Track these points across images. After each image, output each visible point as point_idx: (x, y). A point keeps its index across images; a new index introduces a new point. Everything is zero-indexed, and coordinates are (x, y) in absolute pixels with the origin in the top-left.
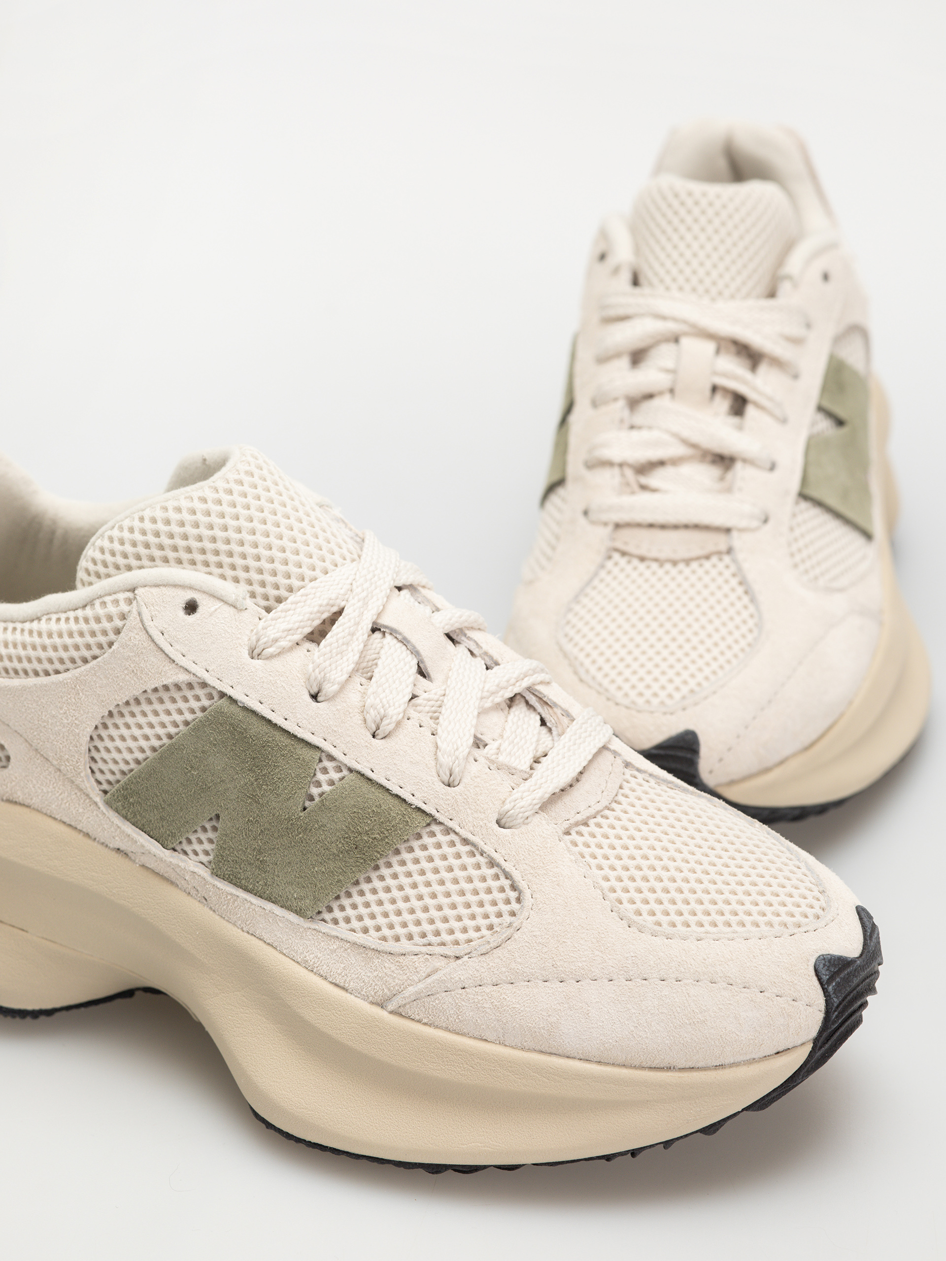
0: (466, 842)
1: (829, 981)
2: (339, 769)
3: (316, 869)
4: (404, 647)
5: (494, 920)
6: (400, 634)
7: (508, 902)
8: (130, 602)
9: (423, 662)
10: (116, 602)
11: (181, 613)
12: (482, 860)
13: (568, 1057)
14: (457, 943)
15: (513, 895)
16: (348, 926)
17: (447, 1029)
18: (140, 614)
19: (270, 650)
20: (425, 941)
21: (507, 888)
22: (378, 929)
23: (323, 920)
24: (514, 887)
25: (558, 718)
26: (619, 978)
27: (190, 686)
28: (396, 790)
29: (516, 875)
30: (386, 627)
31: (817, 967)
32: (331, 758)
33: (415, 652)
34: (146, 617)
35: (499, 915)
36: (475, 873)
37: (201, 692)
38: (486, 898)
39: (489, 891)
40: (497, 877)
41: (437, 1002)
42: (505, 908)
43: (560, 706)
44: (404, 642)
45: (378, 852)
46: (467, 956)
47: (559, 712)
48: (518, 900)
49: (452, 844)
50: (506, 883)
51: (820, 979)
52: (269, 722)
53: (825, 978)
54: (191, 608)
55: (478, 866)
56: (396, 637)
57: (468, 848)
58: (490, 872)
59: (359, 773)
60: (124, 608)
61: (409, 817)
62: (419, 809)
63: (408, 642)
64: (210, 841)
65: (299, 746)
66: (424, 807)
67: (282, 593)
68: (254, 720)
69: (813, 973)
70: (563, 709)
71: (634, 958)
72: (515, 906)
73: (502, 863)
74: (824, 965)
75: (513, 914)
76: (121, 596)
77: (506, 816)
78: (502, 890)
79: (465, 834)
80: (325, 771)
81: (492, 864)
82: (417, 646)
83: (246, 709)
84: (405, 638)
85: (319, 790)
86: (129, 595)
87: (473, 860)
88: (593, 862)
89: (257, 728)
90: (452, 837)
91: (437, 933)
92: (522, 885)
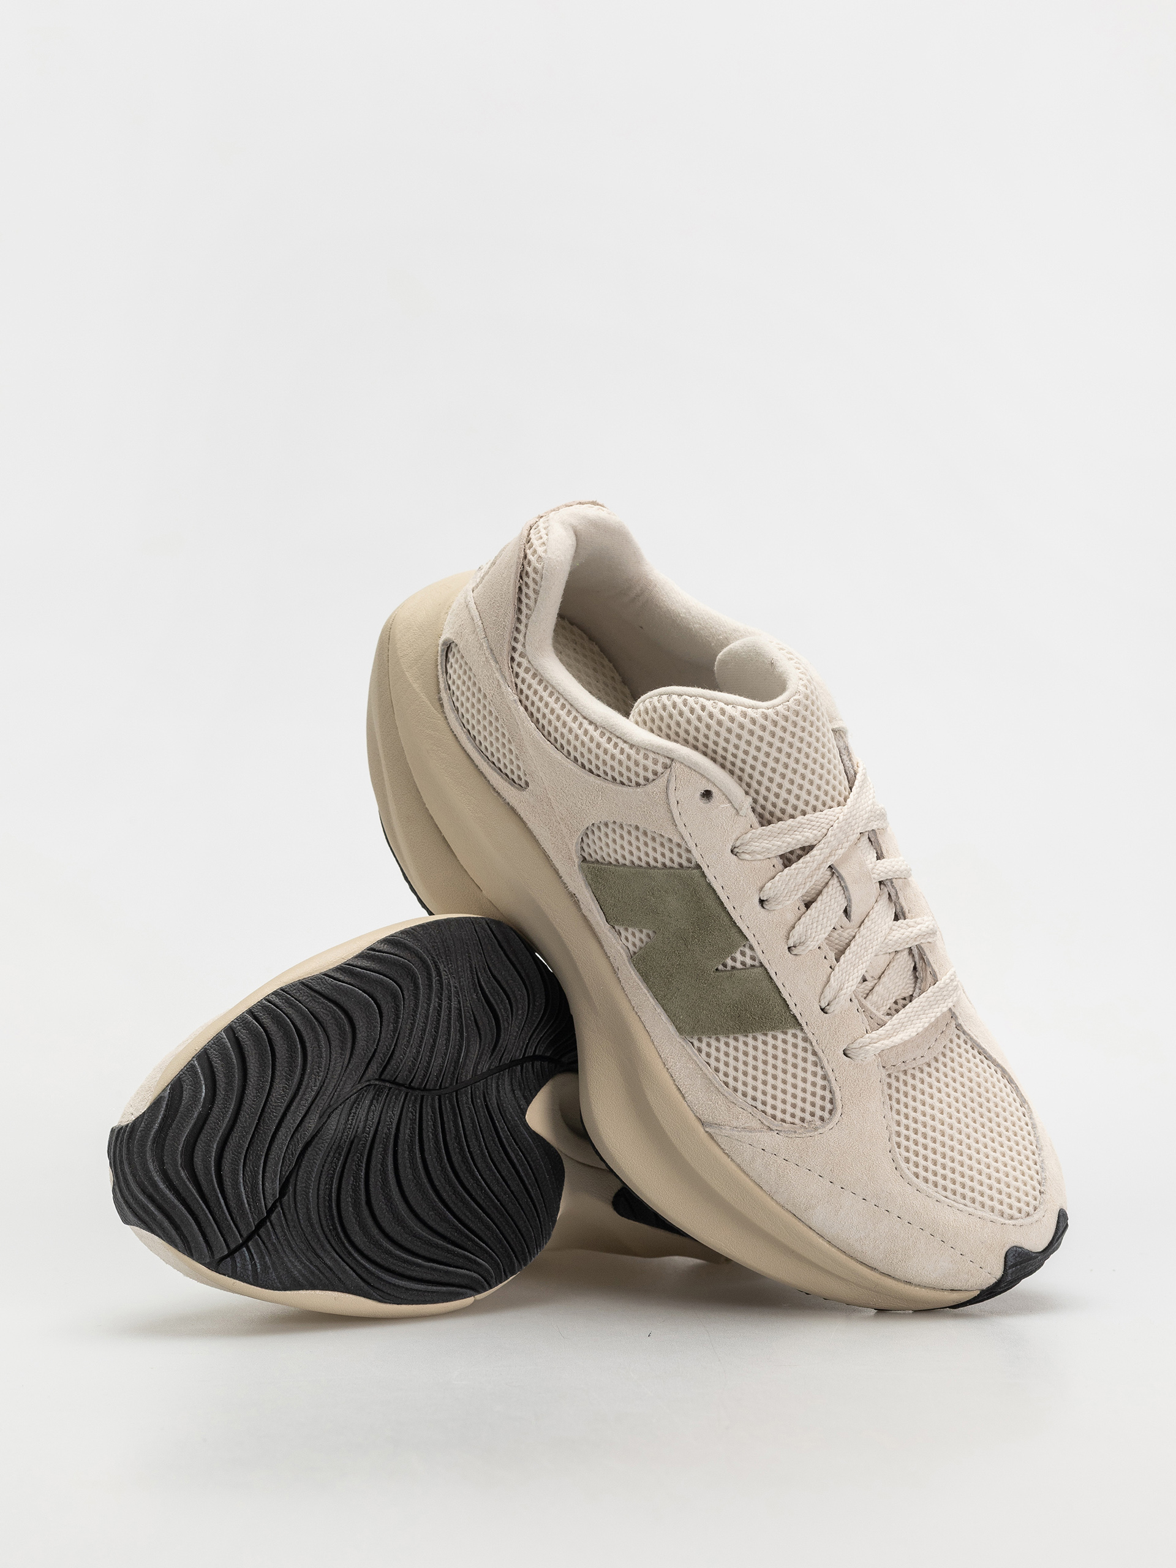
0: (815, 1053)
1: (1011, 1267)
2: (753, 958)
3: (705, 1012)
4: (842, 892)
5: (808, 1117)
6: (844, 882)
7: (823, 1109)
8: (666, 767)
9: (850, 907)
10: (655, 762)
11: (698, 795)
12: (820, 1072)
13: (810, 1228)
14: (774, 1117)
15: (828, 1106)
16: (707, 1059)
17: (739, 1166)
18: (668, 781)
19: (747, 857)
20: (754, 1103)
21: (827, 1099)
22: (726, 1075)
23: (692, 1043)
24: (832, 1102)
25: (926, 974)
26: (871, 1201)
27: (679, 845)
28: (785, 995)
29: (838, 1095)
30: (838, 872)
31: (1008, 1254)
32: (751, 948)
33: (848, 899)
34: (672, 786)
35: (813, 1114)
36: (810, 1078)
37: (685, 855)
38: (810, 1098)
39: (814, 1094)
40: (824, 1088)
41: (741, 1147)
42: (819, 1113)
43: (932, 967)
44: (845, 889)
45: (752, 1029)
46: (777, 1132)
47: (929, 970)
48: (831, 1112)
49: (805, 1050)
50: (828, 1096)
51: (1005, 1262)
52: (722, 904)
53: (1009, 1263)
54: (707, 795)
55: (815, 1074)
56: (840, 882)
57: (814, 1058)
58: (820, 1082)
59: (766, 969)
60: (659, 769)
61: (785, 1019)
62: (794, 1016)
63: (847, 890)
64: (641, 940)
65: (734, 930)
66: (798, 1017)
67: (776, 812)
68: (712, 896)
69: (1004, 1255)
70: (933, 969)
71: (887, 1194)
72: (826, 1115)
73: (833, 1081)
74: (1014, 1255)
75: (822, 1119)
76: (661, 760)
77: (852, 1050)
78: (823, 1098)
79: (817, 1049)
80: (743, 954)
81: (825, 1077)
82: (851, 895)
83: (709, 885)
84: (846, 887)
85: (733, 964)
86: (668, 762)
87: (814, 1069)
88: (896, 1106)
89: (710, 901)
90: (807, 1045)
91: (764, 1103)
92: (839, 1104)
